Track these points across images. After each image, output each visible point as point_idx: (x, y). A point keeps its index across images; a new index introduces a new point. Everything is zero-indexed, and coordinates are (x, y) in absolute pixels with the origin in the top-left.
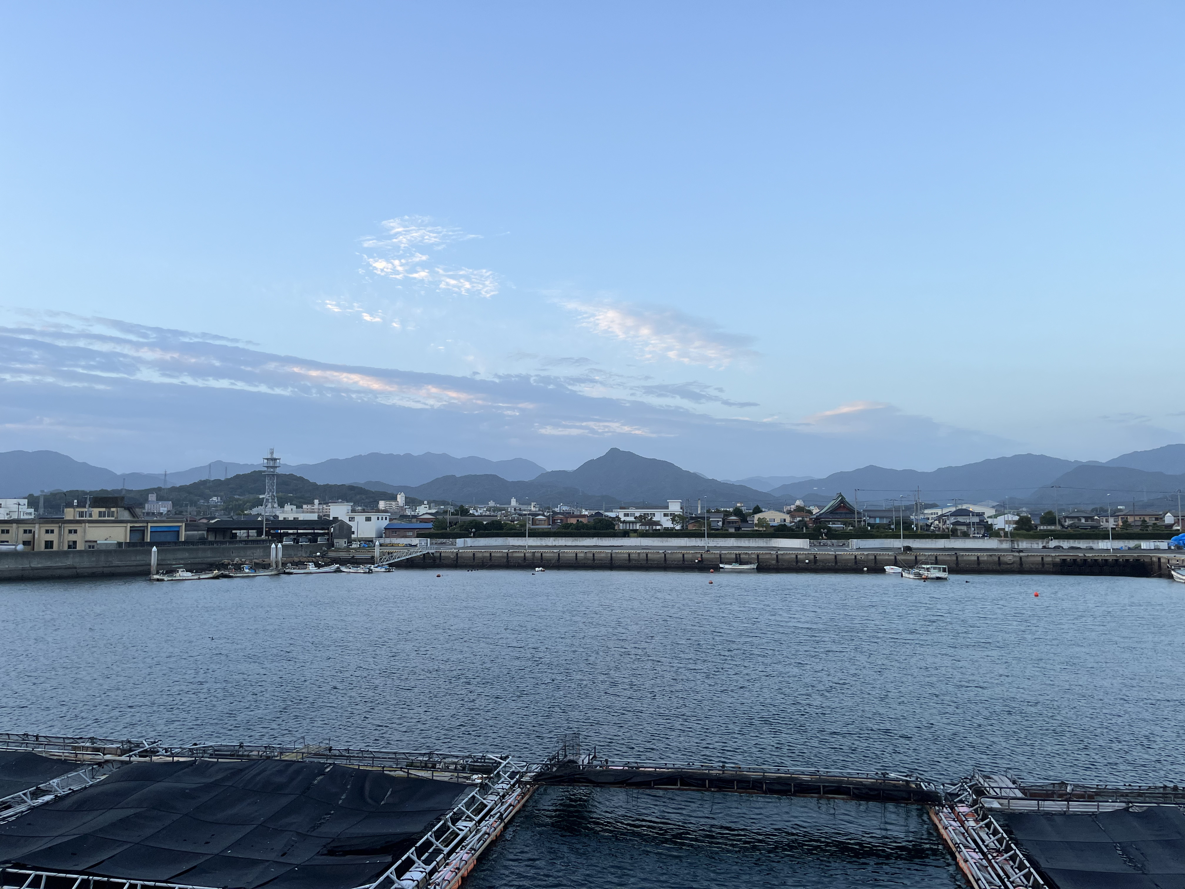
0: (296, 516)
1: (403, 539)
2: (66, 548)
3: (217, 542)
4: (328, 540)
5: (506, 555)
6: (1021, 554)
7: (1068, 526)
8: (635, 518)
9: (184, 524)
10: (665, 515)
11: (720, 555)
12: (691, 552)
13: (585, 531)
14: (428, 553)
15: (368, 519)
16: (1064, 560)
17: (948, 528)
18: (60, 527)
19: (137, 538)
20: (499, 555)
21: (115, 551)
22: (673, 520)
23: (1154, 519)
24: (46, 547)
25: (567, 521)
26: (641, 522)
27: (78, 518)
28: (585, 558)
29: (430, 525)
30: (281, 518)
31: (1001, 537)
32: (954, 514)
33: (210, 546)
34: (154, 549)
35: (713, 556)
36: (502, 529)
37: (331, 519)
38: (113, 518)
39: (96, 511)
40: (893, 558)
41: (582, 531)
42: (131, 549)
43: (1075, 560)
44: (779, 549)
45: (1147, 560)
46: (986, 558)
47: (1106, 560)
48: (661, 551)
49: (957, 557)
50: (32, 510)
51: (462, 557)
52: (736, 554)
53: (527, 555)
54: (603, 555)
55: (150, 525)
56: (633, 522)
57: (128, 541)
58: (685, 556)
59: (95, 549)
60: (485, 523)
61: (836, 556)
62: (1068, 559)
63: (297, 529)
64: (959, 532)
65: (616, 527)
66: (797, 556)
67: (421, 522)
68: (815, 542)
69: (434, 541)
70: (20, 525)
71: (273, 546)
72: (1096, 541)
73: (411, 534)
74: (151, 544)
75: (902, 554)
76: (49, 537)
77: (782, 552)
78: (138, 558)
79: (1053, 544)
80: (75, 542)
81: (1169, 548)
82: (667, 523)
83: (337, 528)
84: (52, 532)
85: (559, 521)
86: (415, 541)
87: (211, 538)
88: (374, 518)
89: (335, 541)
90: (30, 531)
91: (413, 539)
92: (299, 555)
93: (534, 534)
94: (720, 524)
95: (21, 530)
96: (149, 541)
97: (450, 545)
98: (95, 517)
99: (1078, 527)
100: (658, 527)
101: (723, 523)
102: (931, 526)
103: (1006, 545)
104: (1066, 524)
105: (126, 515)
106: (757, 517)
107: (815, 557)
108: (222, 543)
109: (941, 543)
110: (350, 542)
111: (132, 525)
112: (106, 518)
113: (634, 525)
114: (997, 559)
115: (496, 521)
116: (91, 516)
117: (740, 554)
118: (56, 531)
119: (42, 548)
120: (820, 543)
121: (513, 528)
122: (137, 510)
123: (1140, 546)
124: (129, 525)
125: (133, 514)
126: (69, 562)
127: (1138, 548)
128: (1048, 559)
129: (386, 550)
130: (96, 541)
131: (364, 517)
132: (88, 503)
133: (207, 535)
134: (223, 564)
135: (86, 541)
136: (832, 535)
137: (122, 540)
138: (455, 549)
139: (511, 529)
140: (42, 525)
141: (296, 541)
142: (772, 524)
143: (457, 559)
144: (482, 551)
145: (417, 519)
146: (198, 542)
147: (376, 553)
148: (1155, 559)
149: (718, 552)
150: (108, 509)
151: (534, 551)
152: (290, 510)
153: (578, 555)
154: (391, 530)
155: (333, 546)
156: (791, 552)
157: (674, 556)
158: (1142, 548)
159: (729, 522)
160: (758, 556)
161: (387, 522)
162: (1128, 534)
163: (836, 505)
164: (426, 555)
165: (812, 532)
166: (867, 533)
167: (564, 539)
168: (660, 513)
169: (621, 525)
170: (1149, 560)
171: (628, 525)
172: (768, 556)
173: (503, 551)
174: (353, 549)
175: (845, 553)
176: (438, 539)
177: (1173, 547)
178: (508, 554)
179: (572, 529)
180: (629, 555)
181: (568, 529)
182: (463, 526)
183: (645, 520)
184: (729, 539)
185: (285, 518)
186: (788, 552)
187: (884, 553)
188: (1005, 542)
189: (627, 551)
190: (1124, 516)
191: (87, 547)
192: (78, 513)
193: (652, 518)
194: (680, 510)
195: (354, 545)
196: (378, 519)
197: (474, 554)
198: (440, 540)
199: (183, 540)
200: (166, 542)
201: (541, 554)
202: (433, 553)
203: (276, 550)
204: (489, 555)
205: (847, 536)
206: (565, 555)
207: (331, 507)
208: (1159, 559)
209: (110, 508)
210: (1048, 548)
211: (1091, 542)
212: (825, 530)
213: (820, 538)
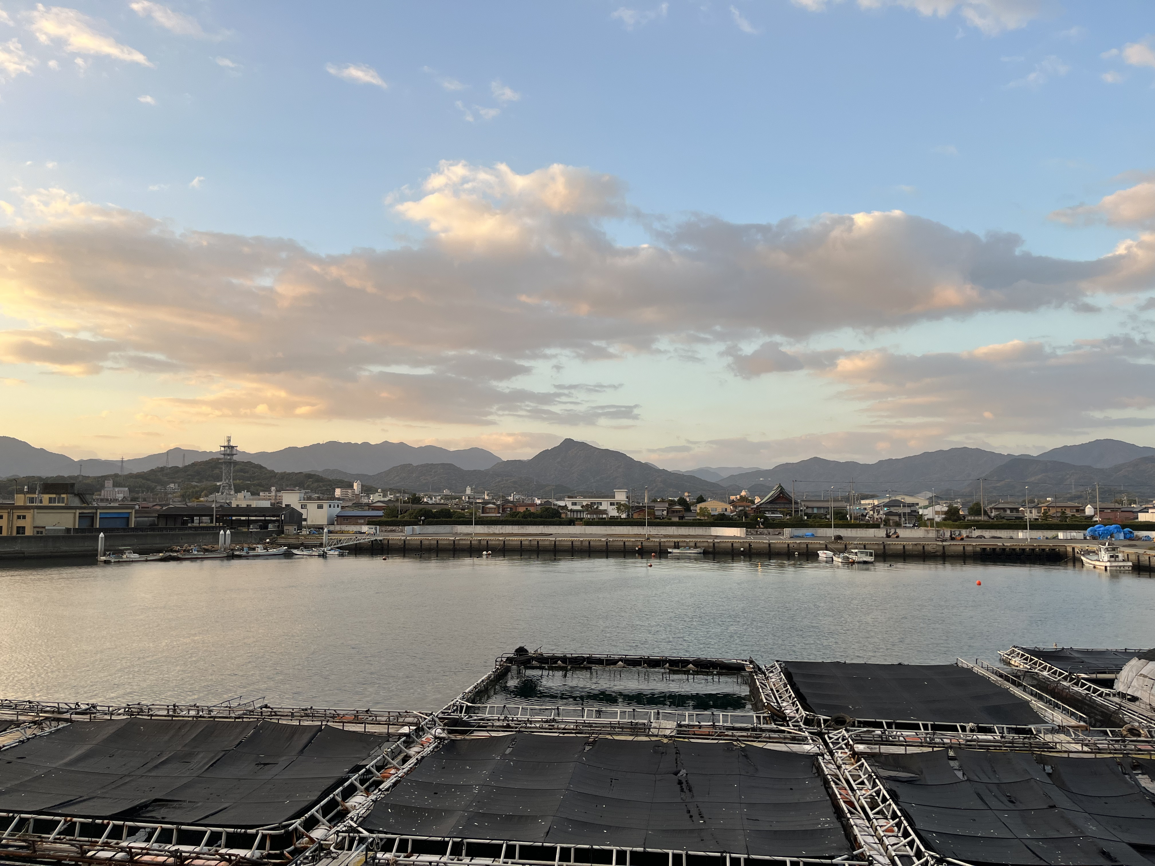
0: (249, 503)
1: (353, 526)
2: (14, 534)
3: (166, 529)
4: (278, 526)
5: (452, 542)
6: (944, 543)
7: (994, 517)
8: (582, 507)
9: (134, 511)
10: (612, 504)
11: (660, 543)
12: (632, 539)
13: (532, 519)
14: (376, 540)
15: (320, 507)
16: (984, 549)
17: (881, 518)
18: (8, 513)
19: (86, 525)
20: (445, 542)
21: (63, 537)
22: (618, 509)
23: (1075, 511)
25: (516, 509)
26: (587, 510)
27: (28, 504)
28: (530, 545)
29: (380, 513)
30: (234, 505)
31: (929, 526)
32: (886, 505)
33: (160, 532)
34: (102, 535)
35: (652, 544)
36: (451, 517)
37: (284, 506)
38: (63, 505)
39: (46, 497)
40: (824, 546)
42: (79, 534)
43: (994, 549)
44: (717, 537)
45: (1062, 549)
46: (911, 547)
47: (1023, 550)
48: (602, 539)
49: (884, 546)
51: (409, 544)
52: (675, 542)
53: (472, 541)
54: (547, 543)
55: (99, 511)
56: (580, 511)
57: (77, 527)
58: (626, 544)
59: (44, 534)
60: (437, 511)
61: (769, 545)
62: (988, 548)
63: (249, 516)
64: (891, 521)
65: (563, 516)
66: (732, 544)
67: (373, 510)
68: (752, 531)
69: (384, 528)
71: (222, 532)
72: (1015, 532)
73: (362, 521)
74: (99, 531)
75: (833, 543)
77: (718, 541)
78: (85, 543)
79: (977, 533)
80: (24, 528)
81: (1085, 538)
82: (613, 512)
83: (288, 515)
84: (1, 517)
85: (508, 510)
86: (365, 529)
87: (162, 525)
88: (326, 506)
89: (285, 528)
91: (363, 527)
92: (249, 541)
93: (480, 522)
94: (665, 513)
96: (98, 527)
97: (399, 532)
98: (46, 503)
99: (1003, 518)
100: (604, 516)
101: (667, 513)
102: (866, 516)
103: (932, 534)
104: (993, 514)
105: (76, 502)
106: (699, 506)
107: (750, 545)
108: (171, 529)
109: (871, 533)
110: (300, 527)
111: (81, 511)
112: (57, 504)
113: (582, 514)
114: (922, 547)
115: (446, 510)
116: (41, 502)
117: (678, 542)
118: (5, 516)
120: (757, 532)
121: (462, 516)
122: (88, 496)
123: (1058, 536)
124: (78, 511)
125: (83, 501)
126: (17, 547)
127: (1056, 538)
128: (969, 549)
129: (335, 536)
130: (45, 527)
131: (316, 505)
132: (38, 489)
133: (158, 522)
135: (34, 527)
136: (769, 524)
137: (71, 526)
138: (403, 536)
139: (460, 517)
141: (247, 527)
142: (713, 513)
143: (405, 546)
144: (430, 538)
145: (369, 506)
146: (147, 529)
147: (325, 539)
148: (1070, 549)
149: (658, 540)
150: (58, 496)
151: (480, 538)
152: (243, 497)
153: (523, 543)
154: (342, 518)
155: (283, 533)
156: (727, 540)
157: (615, 543)
158: (1059, 538)
159: (674, 511)
160: (696, 543)
161: (339, 509)
162: (1047, 524)
163: (776, 495)
164: (374, 542)
165: (750, 521)
166: (802, 522)
167: (511, 526)
168: (606, 502)
169: (569, 513)
170: (1064, 550)
171: (575, 514)
172: (706, 544)
173: (450, 538)
174: (302, 535)
175: (779, 541)
176: (387, 527)
177: (1088, 538)
178: (454, 541)
179: (519, 517)
180: (572, 542)
181: (516, 517)
182: (413, 513)
183: (591, 509)
184: (670, 528)
185: (238, 505)
186: (725, 540)
187: (816, 542)
188: (931, 531)
189: (571, 539)
190: (1046, 508)
191: (35, 532)
192: (28, 499)
193: (598, 507)
194: (626, 500)
195: (305, 532)
196: (330, 507)
197: (421, 541)
198: (390, 527)
199: (133, 526)
200: (115, 528)
201: (487, 541)
202: (381, 541)
203: (225, 535)
204: (436, 542)
205: (783, 525)
206: (511, 543)
207: (284, 495)
208: (1073, 549)
209: (60, 494)
210: (971, 538)
211: (1011, 532)
212: (762, 520)
213: (757, 526)
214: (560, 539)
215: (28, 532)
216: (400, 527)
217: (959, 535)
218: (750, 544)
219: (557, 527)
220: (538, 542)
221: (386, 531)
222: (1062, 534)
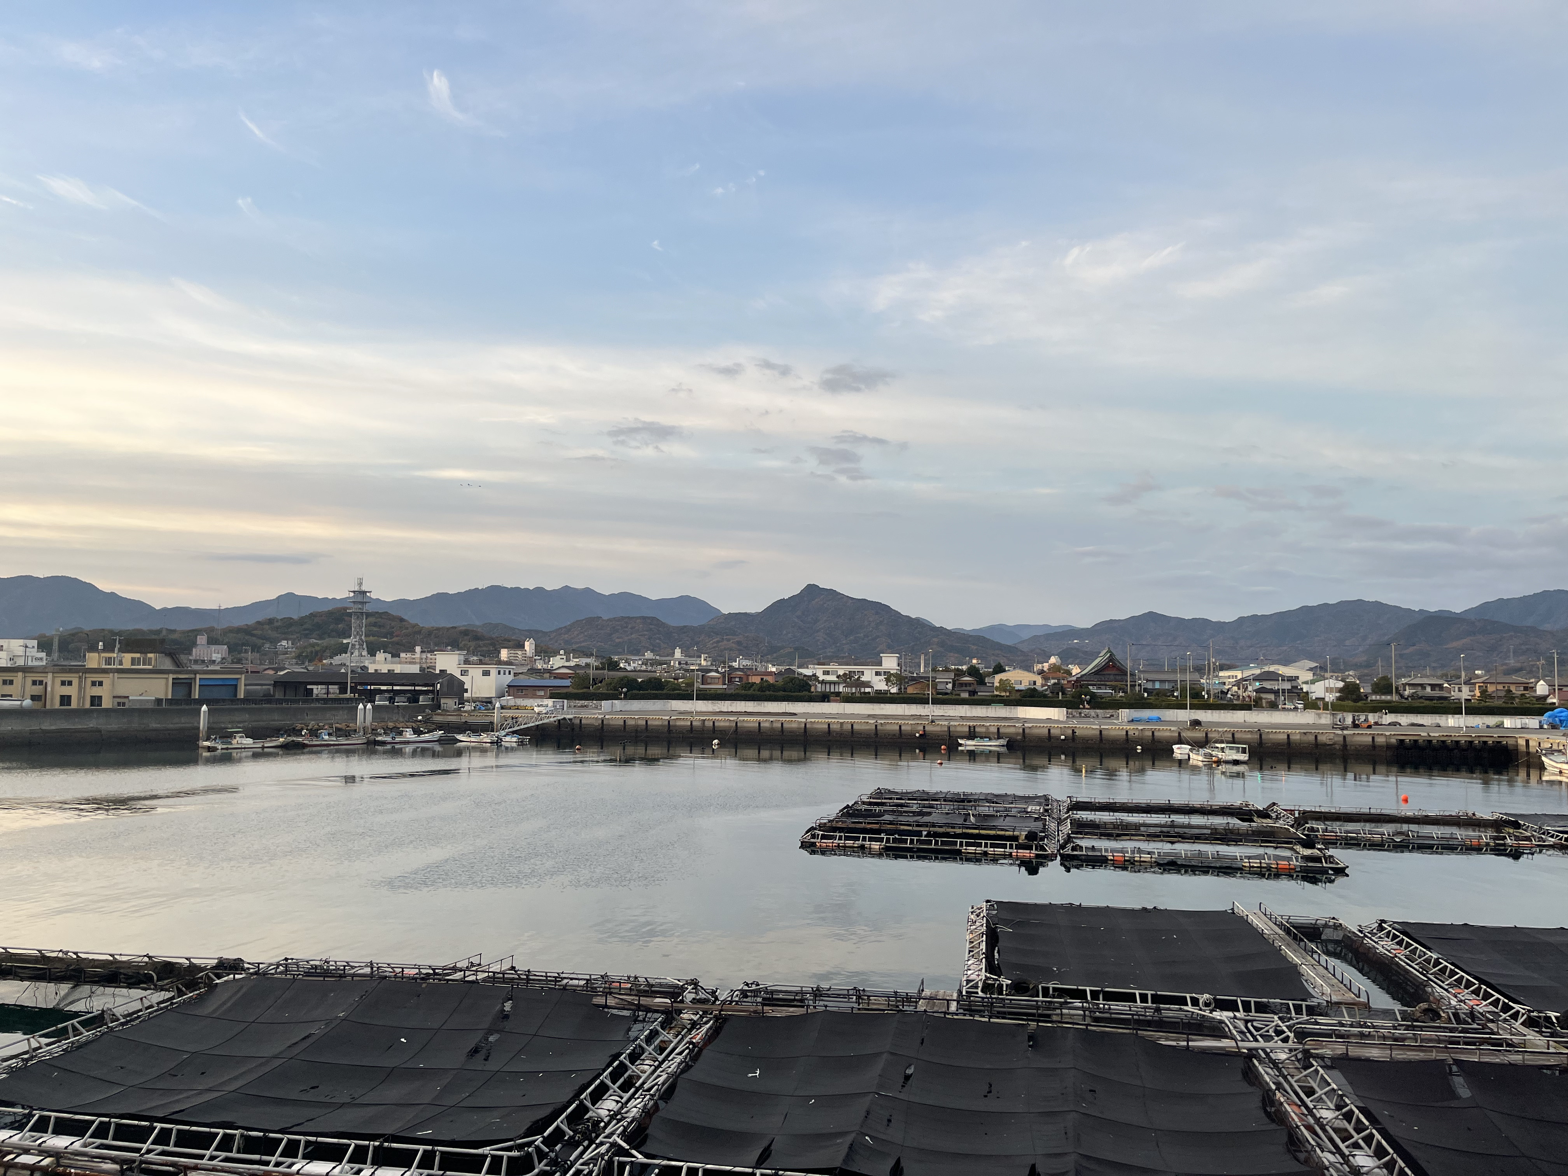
0: (392, 667)
1: (531, 700)
2: (87, 705)
3: (287, 701)
4: (433, 699)
5: (667, 723)
6: (1345, 732)
7: (1409, 696)
8: (838, 677)
9: (243, 676)
10: (877, 674)
11: (949, 728)
12: (910, 722)
13: (771, 693)
14: (564, 719)
15: (486, 673)
16: (1402, 741)
17: (1249, 697)
18: (80, 678)
19: (181, 694)
20: (657, 723)
21: (153, 711)
22: (888, 680)
23: (1522, 688)
24: (60, 706)
25: (748, 679)
26: (845, 682)
27: (104, 666)
28: (772, 729)
29: (567, 682)
30: (371, 671)
31: (1320, 709)
32: (1257, 678)
33: (278, 705)
34: (204, 708)
35: (938, 729)
36: (663, 689)
37: (437, 672)
38: (150, 667)
39: (127, 657)
40: (1177, 735)
41: (768, 693)
42: (173, 707)
43: (1416, 741)
44: (1026, 720)
45: (1511, 742)
46: (1298, 737)
47: (1457, 742)
48: (870, 721)
49: (1261, 735)
50: (43, 655)
51: (609, 725)
52: (970, 727)
53: (694, 723)
54: (794, 725)
55: (198, 676)
56: (834, 683)
57: (170, 697)
58: (903, 728)
59: (127, 706)
60: (640, 680)
61: (1101, 731)
62: (1407, 739)
63: (393, 685)
64: (1264, 701)
65: (813, 689)
66: (1049, 730)
67: (555, 678)
68: (1075, 712)
69: (572, 704)
70: (27, 675)
71: (361, 706)
72: (1444, 717)
73: (542, 693)
74: (200, 702)
75: (1188, 729)
76: (66, 691)
77: (1030, 725)
78: (183, 720)
79: (1389, 718)
80: (100, 698)
81: (1541, 727)
82: (880, 684)
83: (445, 684)
84: (70, 683)
85: (737, 679)
87: (279, 695)
88: (494, 672)
89: (442, 701)
90: (41, 683)
91: (545, 700)
92: (394, 719)
93: (704, 696)
94: (950, 686)
95: (29, 681)
96: (197, 697)
97: (592, 709)
98: (127, 664)
99: (1421, 697)
100: (868, 690)
101: (954, 686)
102: (1227, 693)
103: (1326, 719)
104: (1407, 693)
105: (167, 664)
106: (998, 677)
107: (1074, 732)
108: (293, 701)
109: (1239, 716)
110: (462, 702)
111: (175, 676)
112: (141, 667)
113: (837, 687)
114: (1314, 737)
115: (655, 679)
116: (121, 663)
117: (974, 727)
118: (75, 682)
119: (57, 705)
120: (1080, 713)
121: (677, 687)
122: (182, 656)
123: (1503, 723)
124: (171, 676)
125: (176, 663)
126: (92, 724)
127: (1500, 726)
128: (1380, 740)
129: (509, 713)
130: (128, 697)
131: (480, 671)
132: (118, 646)
133: (274, 691)
134: (294, 729)
135: (114, 697)
136: (1097, 703)
137: (162, 696)
138: (599, 714)
139: (674, 689)
140: (56, 675)
141: (391, 700)
142: (1018, 687)
143: (602, 727)
144: (636, 717)
145: (550, 673)
146: (262, 700)
147: (496, 717)
148: (1522, 742)
149: (946, 723)
150: (143, 655)
151: (704, 718)
152: (384, 659)
153: (762, 725)
154: (515, 688)
155: (439, 707)
156: (1042, 725)
157: (888, 727)
158: (1505, 726)
159: (961, 685)
160: (998, 729)
161: (511, 677)
162: (1487, 707)
163: (1103, 664)
164: (561, 721)
165: (1071, 699)
166: (1144, 701)
167: (743, 702)
168: (870, 671)
169: (819, 685)
170: (1514, 743)
171: (828, 686)
172: (1012, 730)
173: (663, 718)
174: (465, 712)
175: (1114, 727)
176: (577, 701)
177: (1545, 726)
178: (669, 722)
179: (754, 690)
180: (829, 725)
181: (749, 690)
182: (611, 684)
183: (851, 679)
184: (960, 707)
185: (376, 670)
186: (1038, 725)
187: (1165, 728)
188: (1324, 715)
189: (827, 720)
190: (1482, 684)
191: (116, 704)
192: (104, 659)
193: (859, 677)
194: (898, 668)
195: (468, 707)
196: (499, 673)
197: (625, 721)
198: (581, 702)
199: (242, 697)
200: (219, 700)
201: (714, 722)
202: (570, 719)
203: (364, 712)
204: (645, 723)
205: (1118, 705)
206: (746, 725)
207: (437, 657)
208: (1527, 741)
209: (146, 653)
210: (1381, 725)
211: (1438, 718)
212: (1088, 697)
213: (1081, 706)
214: (813, 720)
215: (106, 704)
216: (595, 702)
217: (1365, 720)
218: (1073, 730)
219: (806, 704)
220: (782, 724)
221: (575, 706)
222: (1509, 721)
